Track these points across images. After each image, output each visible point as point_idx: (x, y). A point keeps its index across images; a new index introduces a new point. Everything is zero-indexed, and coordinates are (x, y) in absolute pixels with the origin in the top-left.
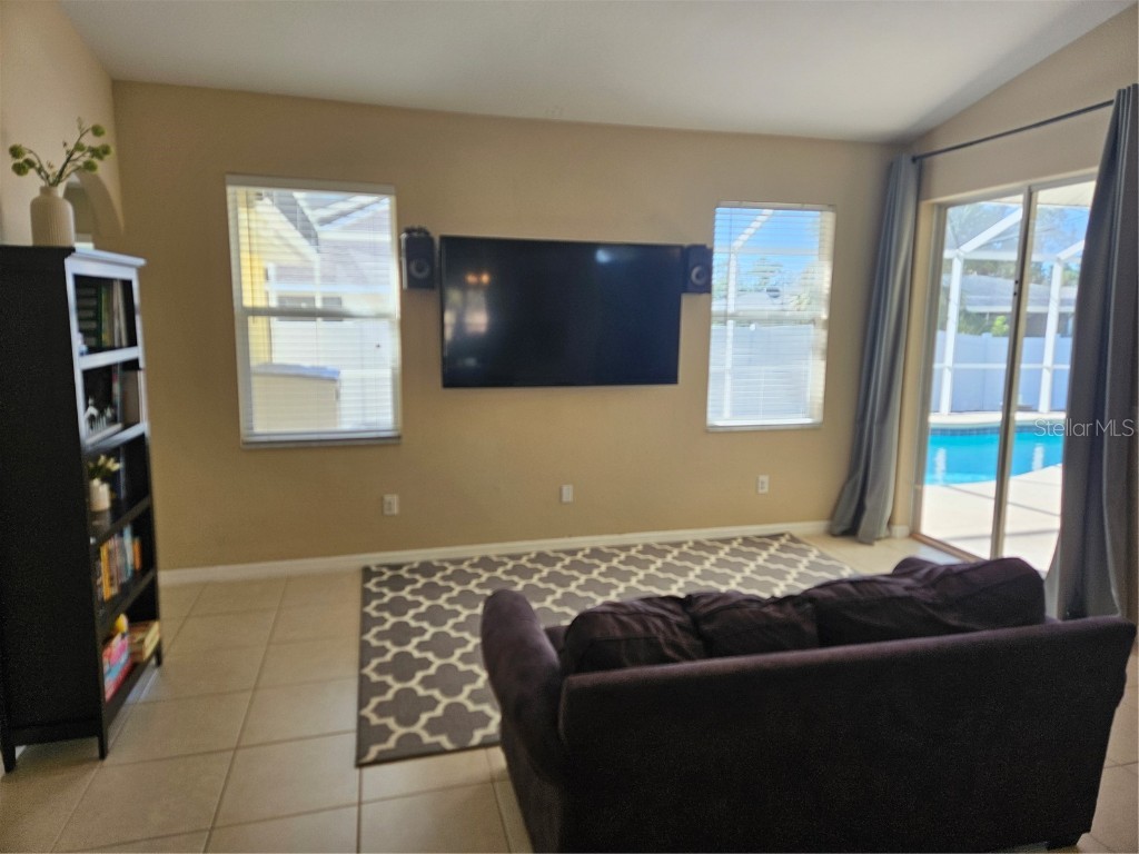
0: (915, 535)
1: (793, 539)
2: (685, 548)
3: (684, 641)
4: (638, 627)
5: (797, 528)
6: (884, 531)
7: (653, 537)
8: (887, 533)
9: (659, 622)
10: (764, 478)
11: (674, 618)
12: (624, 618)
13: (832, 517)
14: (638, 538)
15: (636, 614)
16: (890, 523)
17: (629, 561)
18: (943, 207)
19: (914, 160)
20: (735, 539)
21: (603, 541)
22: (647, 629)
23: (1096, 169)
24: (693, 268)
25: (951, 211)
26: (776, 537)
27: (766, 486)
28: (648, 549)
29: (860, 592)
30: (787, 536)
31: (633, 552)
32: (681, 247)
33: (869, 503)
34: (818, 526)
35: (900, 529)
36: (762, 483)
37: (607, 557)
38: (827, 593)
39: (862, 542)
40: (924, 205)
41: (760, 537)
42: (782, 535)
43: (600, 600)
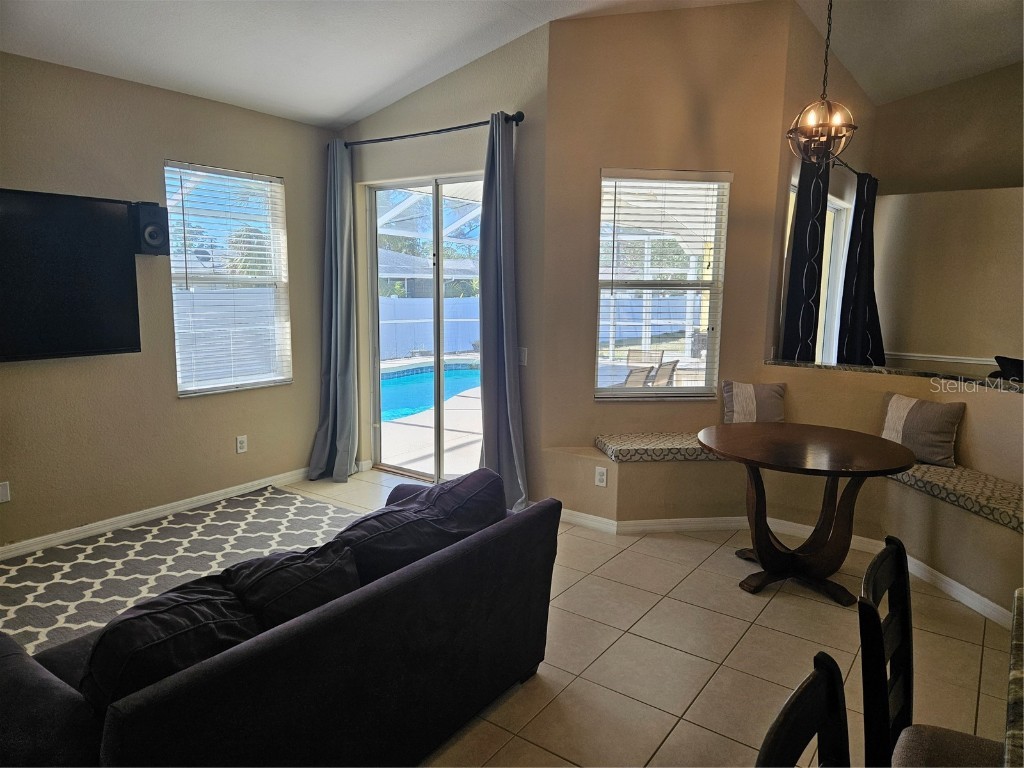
0: (377, 466)
1: (276, 491)
2: (165, 523)
3: (235, 620)
4: (182, 621)
5: (279, 480)
6: (354, 468)
7: (124, 521)
8: (356, 469)
9: (204, 608)
10: (243, 438)
11: (219, 599)
12: (166, 616)
13: (309, 464)
14: (106, 526)
15: (177, 608)
16: (358, 460)
17: (99, 552)
18: (373, 190)
19: (346, 145)
20: (219, 503)
21: (57, 539)
22: (194, 620)
23: (482, 172)
24: (145, 227)
25: (379, 193)
26: (260, 492)
27: (245, 444)
28: (119, 534)
29: (384, 524)
30: (269, 488)
31: (102, 541)
32: (128, 203)
33: (340, 446)
34: (297, 474)
35: (366, 464)
36: (241, 443)
37: (68, 554)
38: (359, 532)
39: (337, 481)
40: (358, 185)
41: (242, 496)
42: (265, 489)
43: (131, 603)
